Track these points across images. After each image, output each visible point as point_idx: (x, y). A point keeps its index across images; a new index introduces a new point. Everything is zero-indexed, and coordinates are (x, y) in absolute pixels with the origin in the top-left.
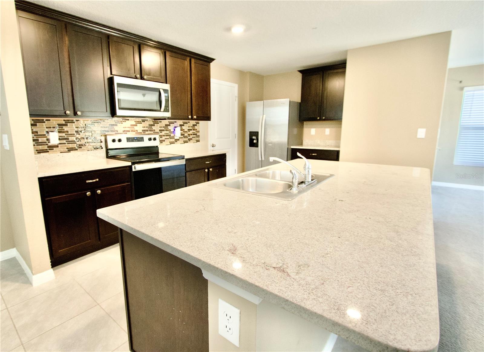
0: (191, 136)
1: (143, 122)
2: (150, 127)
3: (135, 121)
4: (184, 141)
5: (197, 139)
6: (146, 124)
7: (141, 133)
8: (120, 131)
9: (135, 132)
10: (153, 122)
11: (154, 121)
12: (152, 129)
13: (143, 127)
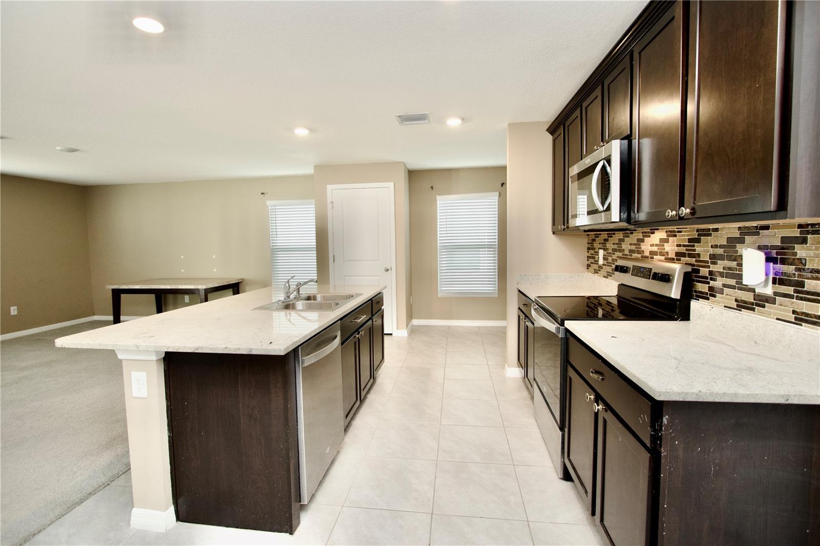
12: (695, 250)
13: (677, 246)
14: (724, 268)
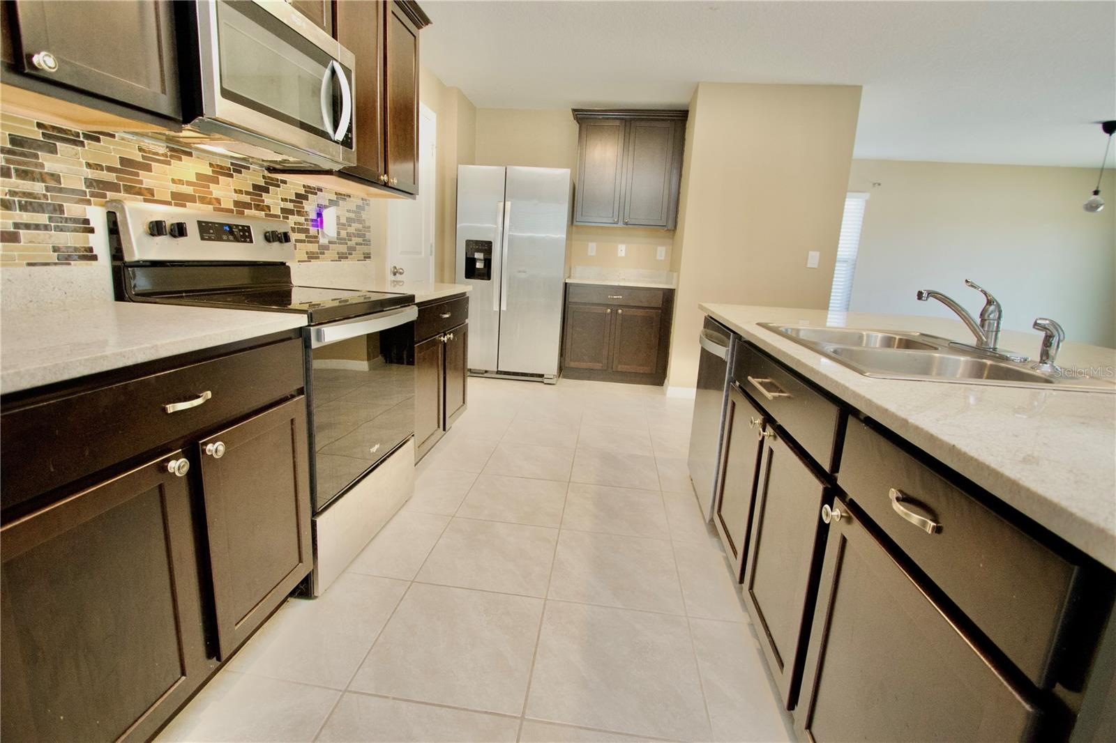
0: (353, 238)
1: (235, 171)
2: (257, 195)
3: (211, 165)
4: (338, 253)
5: (365, 249)
6: (247, 180)
7: (232, 211)
8: (164, 188)
9: (211, 207)
10: (264, 177)
11: (266, 173)
12: (263, 201)
13: (236, 191)
14: (295, 223)
